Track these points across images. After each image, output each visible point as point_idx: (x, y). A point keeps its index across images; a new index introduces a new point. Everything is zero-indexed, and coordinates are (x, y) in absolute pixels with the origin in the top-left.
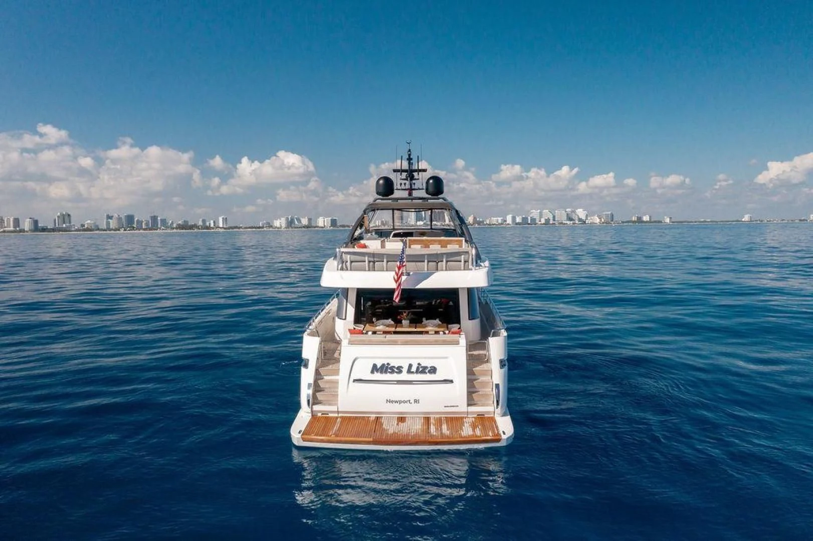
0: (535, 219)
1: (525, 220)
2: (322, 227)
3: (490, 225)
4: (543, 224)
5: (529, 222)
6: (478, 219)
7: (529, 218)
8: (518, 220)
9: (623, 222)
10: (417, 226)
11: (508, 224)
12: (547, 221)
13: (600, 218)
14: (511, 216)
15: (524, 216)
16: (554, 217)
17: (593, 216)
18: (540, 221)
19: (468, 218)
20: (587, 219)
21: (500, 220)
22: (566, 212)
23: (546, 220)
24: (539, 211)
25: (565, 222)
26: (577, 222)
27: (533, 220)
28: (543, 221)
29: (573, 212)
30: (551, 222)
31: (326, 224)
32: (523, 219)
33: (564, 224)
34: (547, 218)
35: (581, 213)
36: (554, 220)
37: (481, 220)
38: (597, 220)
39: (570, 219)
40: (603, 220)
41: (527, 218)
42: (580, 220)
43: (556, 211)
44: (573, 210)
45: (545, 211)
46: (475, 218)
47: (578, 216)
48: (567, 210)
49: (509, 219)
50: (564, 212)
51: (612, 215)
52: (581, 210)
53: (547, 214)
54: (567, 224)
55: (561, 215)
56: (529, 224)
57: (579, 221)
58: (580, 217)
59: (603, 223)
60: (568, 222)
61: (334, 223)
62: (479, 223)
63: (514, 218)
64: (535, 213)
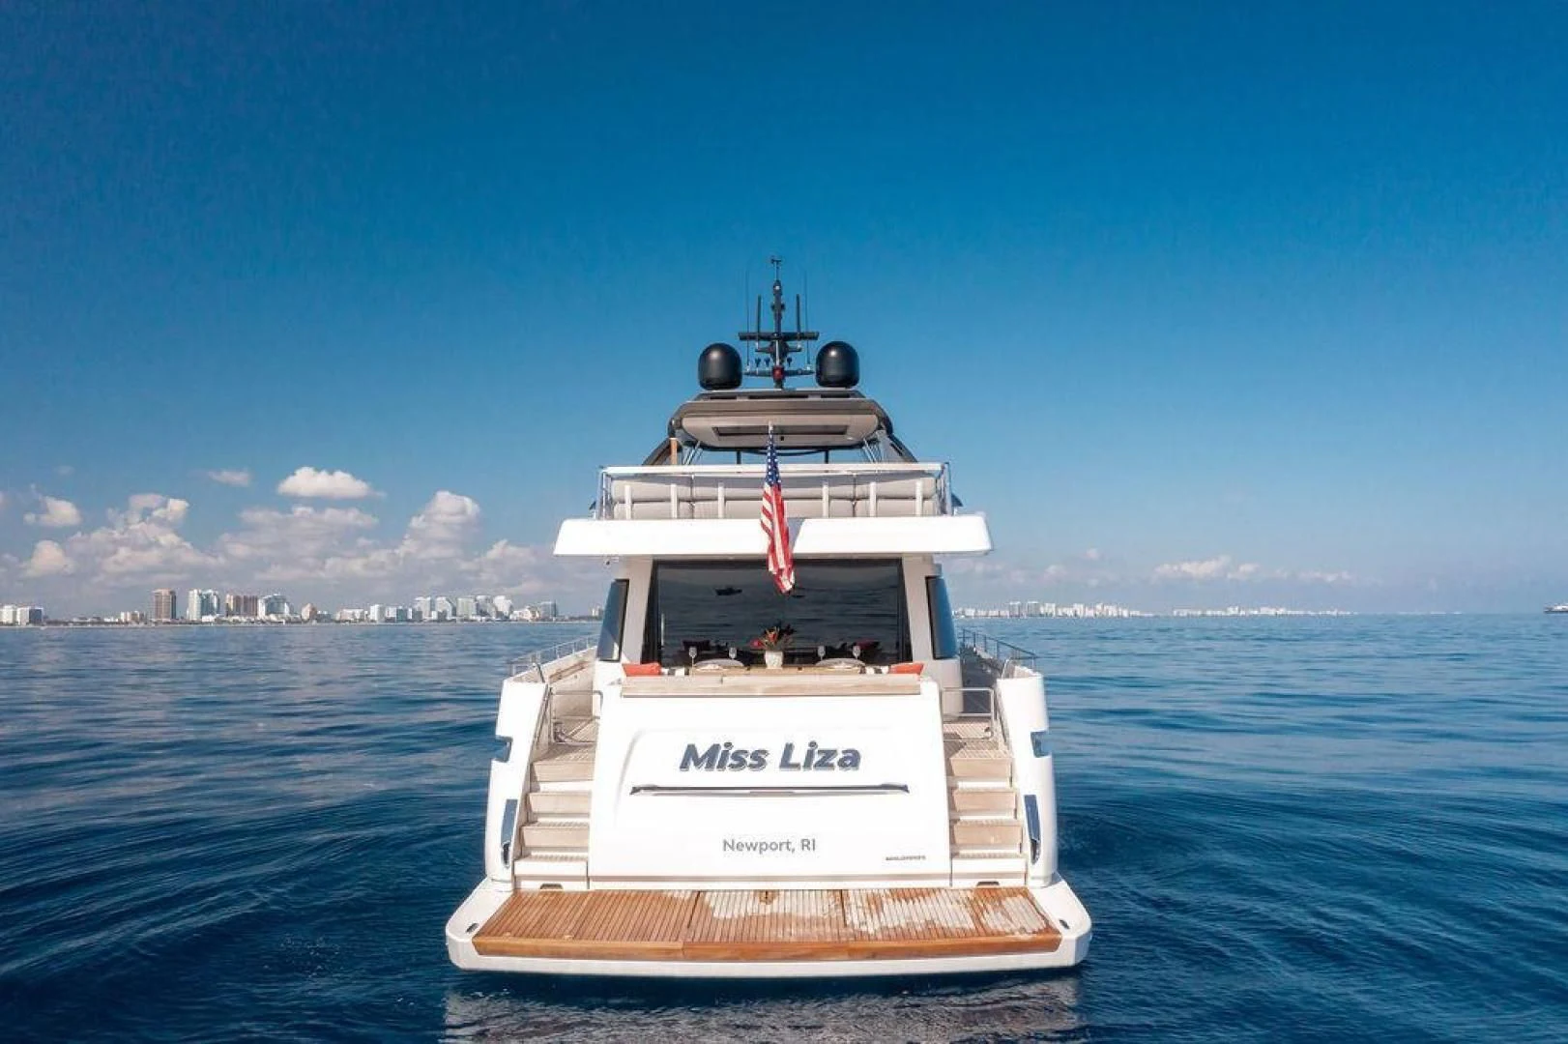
0: (420, 613)
1: (401, 614)
2: (12, 625)
3: (339, 622)
4: (434, 621)
5: (410, 617)
6: (319, 612)
7: (410, 610)
8: (391, 613)
9: (572, 618)
10: (201, 623)
11: (373, 621)
12: (442, 617)
13: (533, 613)
14: (377, 606)
15: (401, 608)
16: (454, 610)
17: (523, 607)
18: (430, 616)
19: (301, 610)
20: (511, 612)
21: (358, 613)
22: (476, 600)
23: (439, 613)
24: (429, 599)
25: (474, 618)
26: (494, 618)
27: (418, 615)
28: (434, 616)
29: (489, 600)
30: (448, 618)
31: (18, 620)
32: (399, 612)
33: (472, 621)
34: (441, 611)
35: (502, 603)
36: (454, 614)
37: (325, 613)
38: (528, 615)
39: (482, 613)
40: (537, 615)
41: (406, 610)
42: (499, 614)
43: (460, 599)
44: (489, 597)
45: (439, 599)
46: (313, 611)
47: (496, 608)
48: (479, 597)
49: (374, 612)
50: (472, 601)
51: (555, 606)
52: (502, 598)
53: (443, 604)
54: (475, 621)
55: (466, 605)
56: (409, 621)
57: (497, 616)
58: (500, 610)
59: (537, 620)
60: (479, 618)
61: (35, 617)
62: (319, 619)
63: (382, 611)
64: (422, 603)
